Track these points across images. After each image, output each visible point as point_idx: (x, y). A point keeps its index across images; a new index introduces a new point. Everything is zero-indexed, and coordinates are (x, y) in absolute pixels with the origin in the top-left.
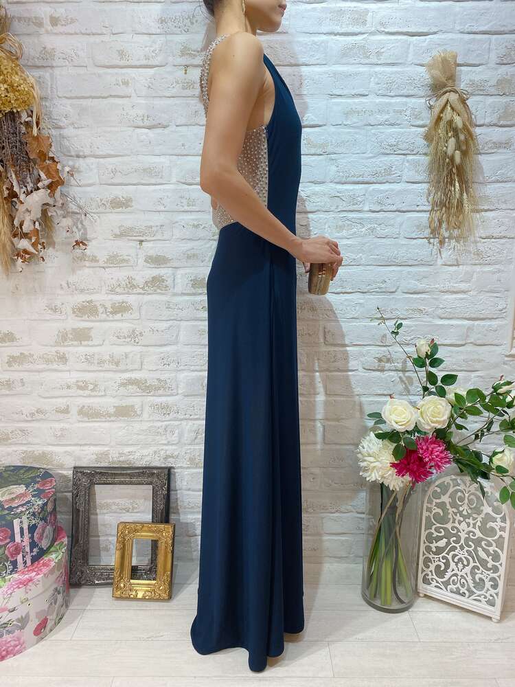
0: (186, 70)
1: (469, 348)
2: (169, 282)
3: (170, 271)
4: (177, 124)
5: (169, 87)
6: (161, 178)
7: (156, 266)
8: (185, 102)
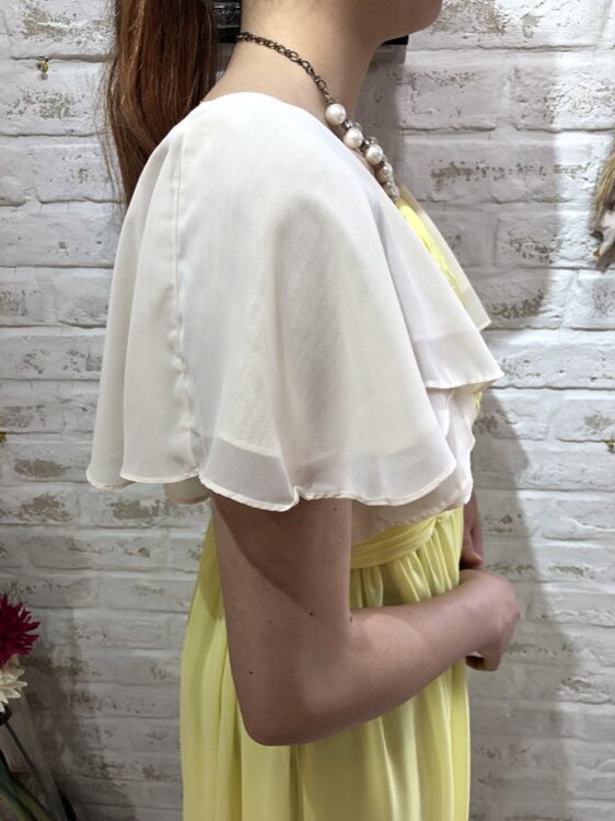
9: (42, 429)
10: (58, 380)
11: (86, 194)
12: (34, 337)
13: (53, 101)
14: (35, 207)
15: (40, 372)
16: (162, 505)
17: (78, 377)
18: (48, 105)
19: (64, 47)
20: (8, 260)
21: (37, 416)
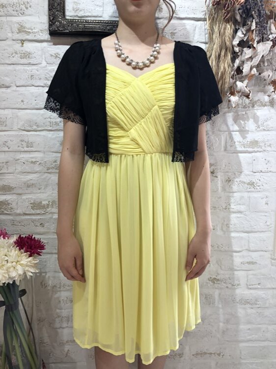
0: (23, 44)
1: (245, 253)
2: (14, 205)
3: (14, 197)
4: (18, 85)
5: (10, 57)
6: (5, 126)
7: (3, 193)
8: (22, 68)
9: (7, 172)
10: (15, 152)
11: (33, 84)
12: (8, 135)
13: (24, 53)
14: (14, 88)
15: (9, 148)
16: (51, 203)
17: (23, 150)
18: (23, 55)
19: (30, 37)
20: (2, 107)
21: (5, 167)
